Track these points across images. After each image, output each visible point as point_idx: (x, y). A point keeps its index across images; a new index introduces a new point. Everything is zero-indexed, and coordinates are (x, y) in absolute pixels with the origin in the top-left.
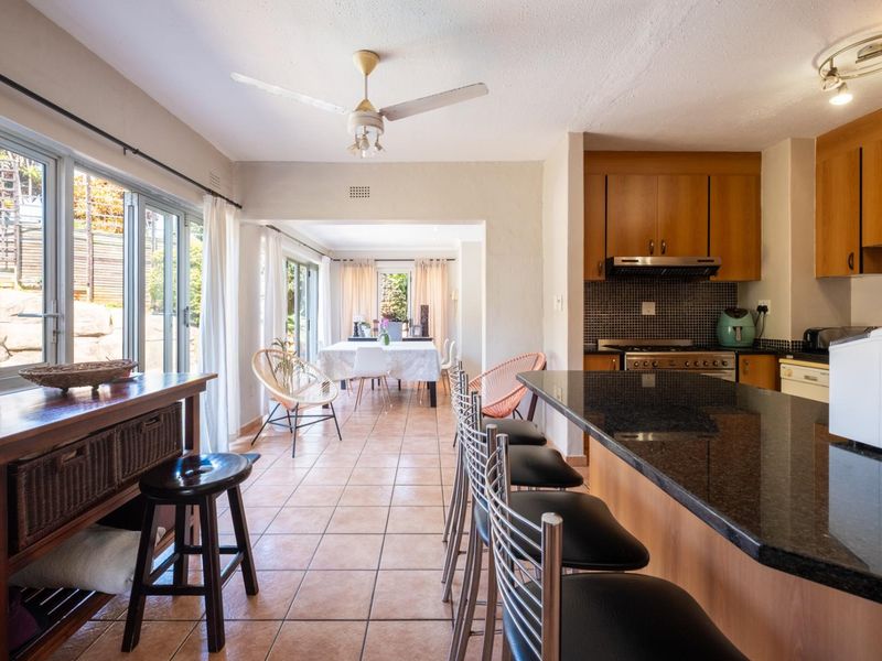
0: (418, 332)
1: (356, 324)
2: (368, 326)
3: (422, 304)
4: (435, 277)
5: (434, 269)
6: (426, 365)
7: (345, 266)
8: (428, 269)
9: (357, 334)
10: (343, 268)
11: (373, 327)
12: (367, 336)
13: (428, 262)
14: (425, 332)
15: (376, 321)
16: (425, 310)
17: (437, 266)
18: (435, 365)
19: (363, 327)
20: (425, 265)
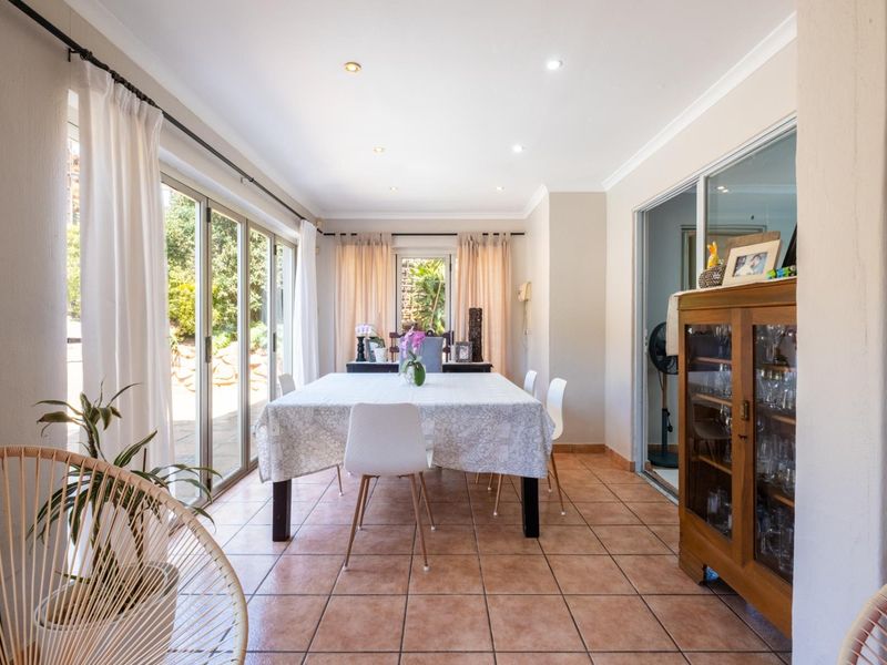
0: (465, 354)
1: (361, 339)
2: (381, 342)
3: (470, 307)
4: (491, 262)
5: (490, 248)
6: (518, 439)
7: (344, 244)
8: (480, 249)
9: (361, 357)
10: (339, 248)
11: (388, 345)
12: (379, 360)
13: (480, 238)
14: (476, 353)
15: (394, 336)
16: (476, 316)
17: (495, 244)
18: (538, 440)
19: (373, 345)
20: (475, 242)
